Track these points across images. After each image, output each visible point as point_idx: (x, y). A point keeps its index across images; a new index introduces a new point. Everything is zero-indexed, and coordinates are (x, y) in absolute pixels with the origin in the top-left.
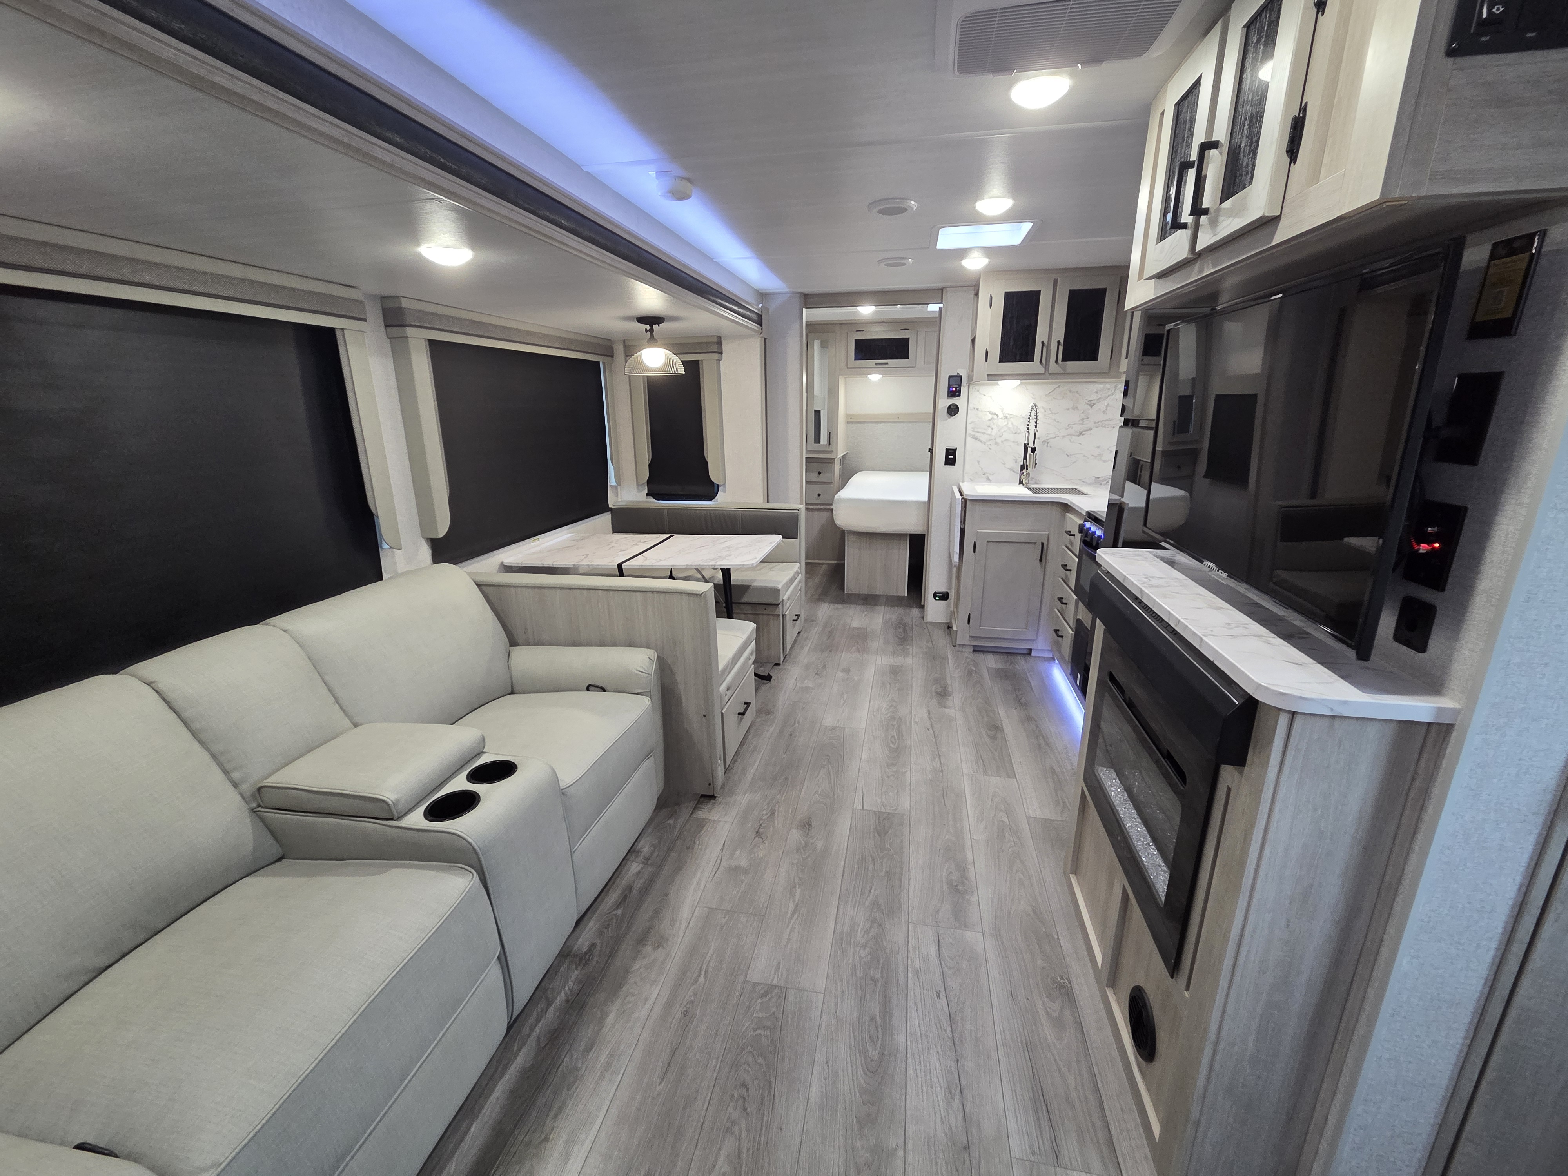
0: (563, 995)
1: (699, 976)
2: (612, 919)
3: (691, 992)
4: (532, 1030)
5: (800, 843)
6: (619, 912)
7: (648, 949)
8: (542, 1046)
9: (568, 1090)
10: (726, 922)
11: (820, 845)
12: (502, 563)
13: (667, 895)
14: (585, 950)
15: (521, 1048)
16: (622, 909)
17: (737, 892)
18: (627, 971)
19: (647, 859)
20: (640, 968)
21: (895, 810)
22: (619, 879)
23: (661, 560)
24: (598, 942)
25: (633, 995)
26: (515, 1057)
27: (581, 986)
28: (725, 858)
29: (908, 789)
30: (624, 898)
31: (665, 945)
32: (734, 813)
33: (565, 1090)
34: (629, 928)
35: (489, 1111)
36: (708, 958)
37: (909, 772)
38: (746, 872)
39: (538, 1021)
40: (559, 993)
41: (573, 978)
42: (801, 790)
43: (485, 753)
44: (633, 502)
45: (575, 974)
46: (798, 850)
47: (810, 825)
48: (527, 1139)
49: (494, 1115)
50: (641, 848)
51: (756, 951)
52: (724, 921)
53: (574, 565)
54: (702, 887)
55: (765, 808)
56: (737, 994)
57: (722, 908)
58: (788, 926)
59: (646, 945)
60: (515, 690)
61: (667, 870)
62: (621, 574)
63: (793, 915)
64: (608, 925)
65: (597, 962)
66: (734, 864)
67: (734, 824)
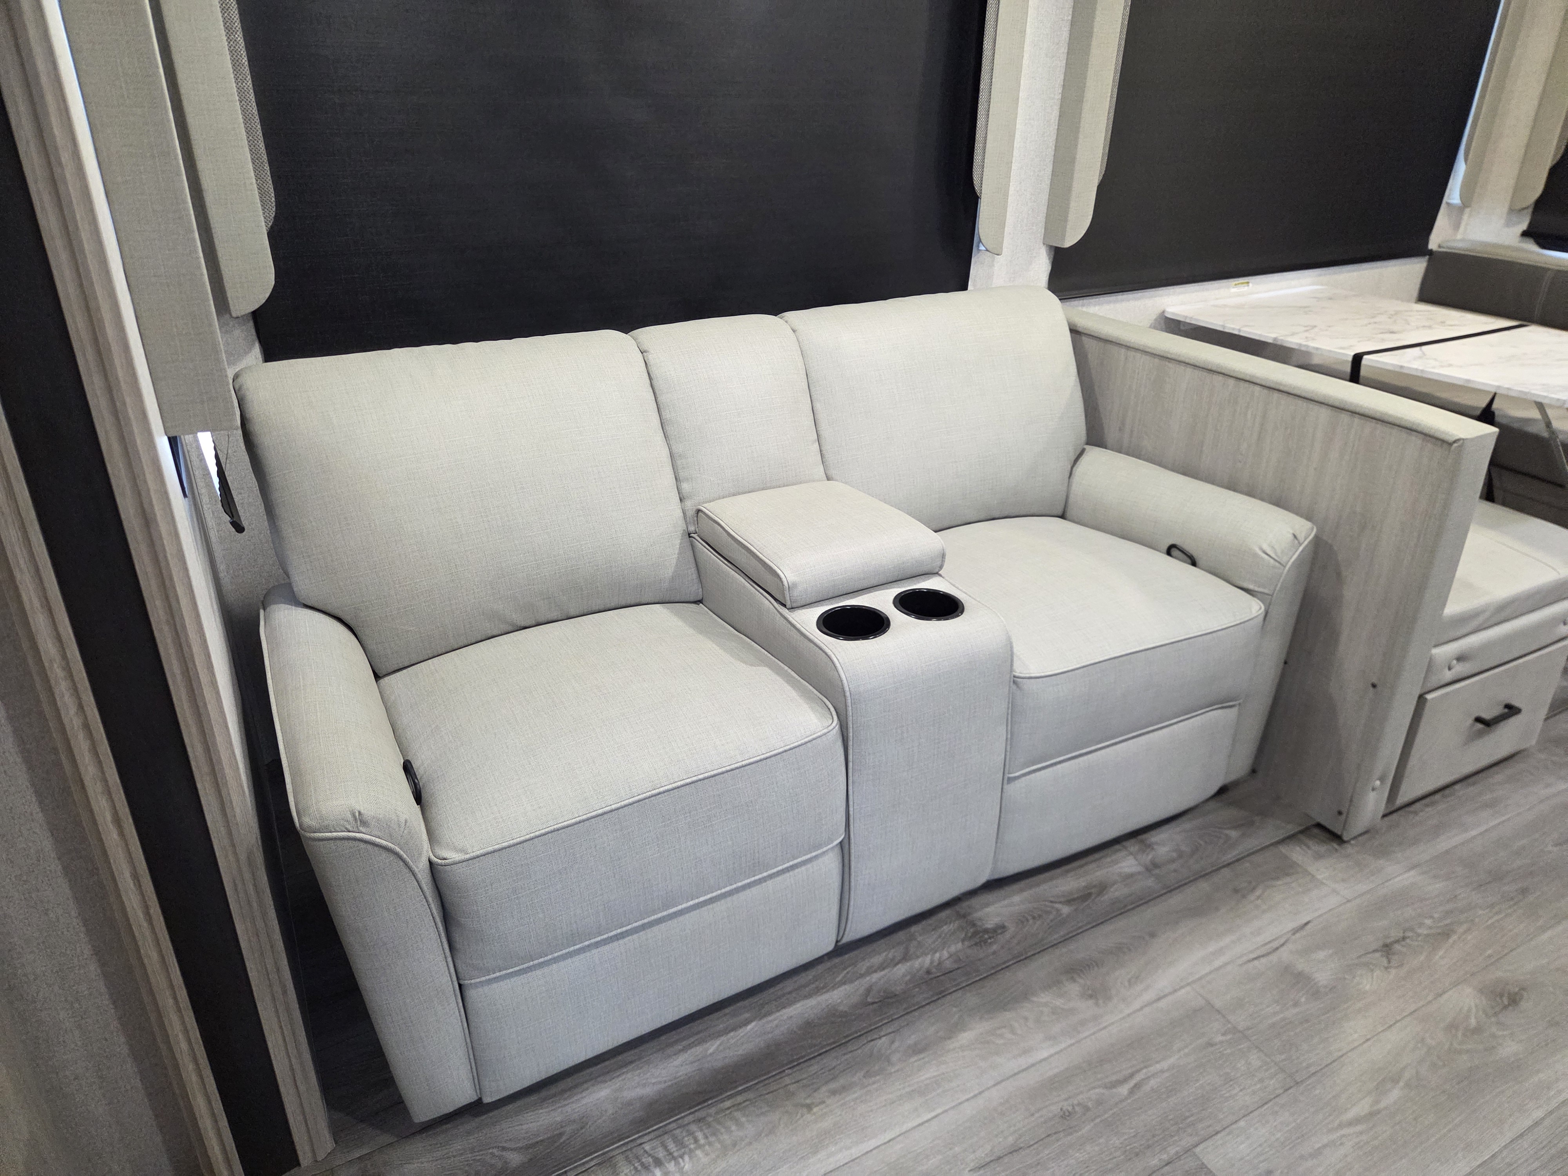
0: (927, 960)
1: (1125, 1080)
2: (1048, 913)
3: (1094, 1094)
4: (870, 971)
5: (1467, 1017)
6: (1066, 910)
7: (1073, 988)
8: (869, 1000)
9: (864, 1077)
10: (1221, 1042)
12: (1164, 312)
13: (1153, 935)
14: (989, 926)
15: (844, 983)
16: (1072, 908)
17: (1275, 1014)
18: (1025, 995)
19: (1156, 865)
20: (1046, 1005)
22: (1093, 865)
23: (1450, 365)
24: (1012, 929)
25: (1013, 1031)
26: (834, 988)
27: (956, 966)
28: (1290, 946)
30: (1085, 896)
31: (1101, 1002)
32: (1363, 887)
33: (862, 1073)
34: (1066, 940)
35: (776, 1022)
36: (1152, 1069)
38: (1316, 994)
39: (882, 967)
40: (925, 954)
41: (953, 949)
42: (1543, 929)
43: (940, 575)
44: (1486, 244)
45: (956, 947)
46: (1452, 1027)
48: (792, 1088)
49: (777, 1032)
50: (1157, 843)
51: (1242, 1123)
52: (1220, 1038)
53: (1275, 339)
54: (1217, 963)
55: (1436, 916)
56: (1165, 1157)
57: (1231, 1018)
58: (1330, 1131)
59: (1075, 981)
60: (1068, 515)
61: (1175, 901)
62: (1355, 376)
63: (1357, 1121)
64: (1040, 916)
65: (994, 953)
66: (1301, 965)
67: (1349, 905)
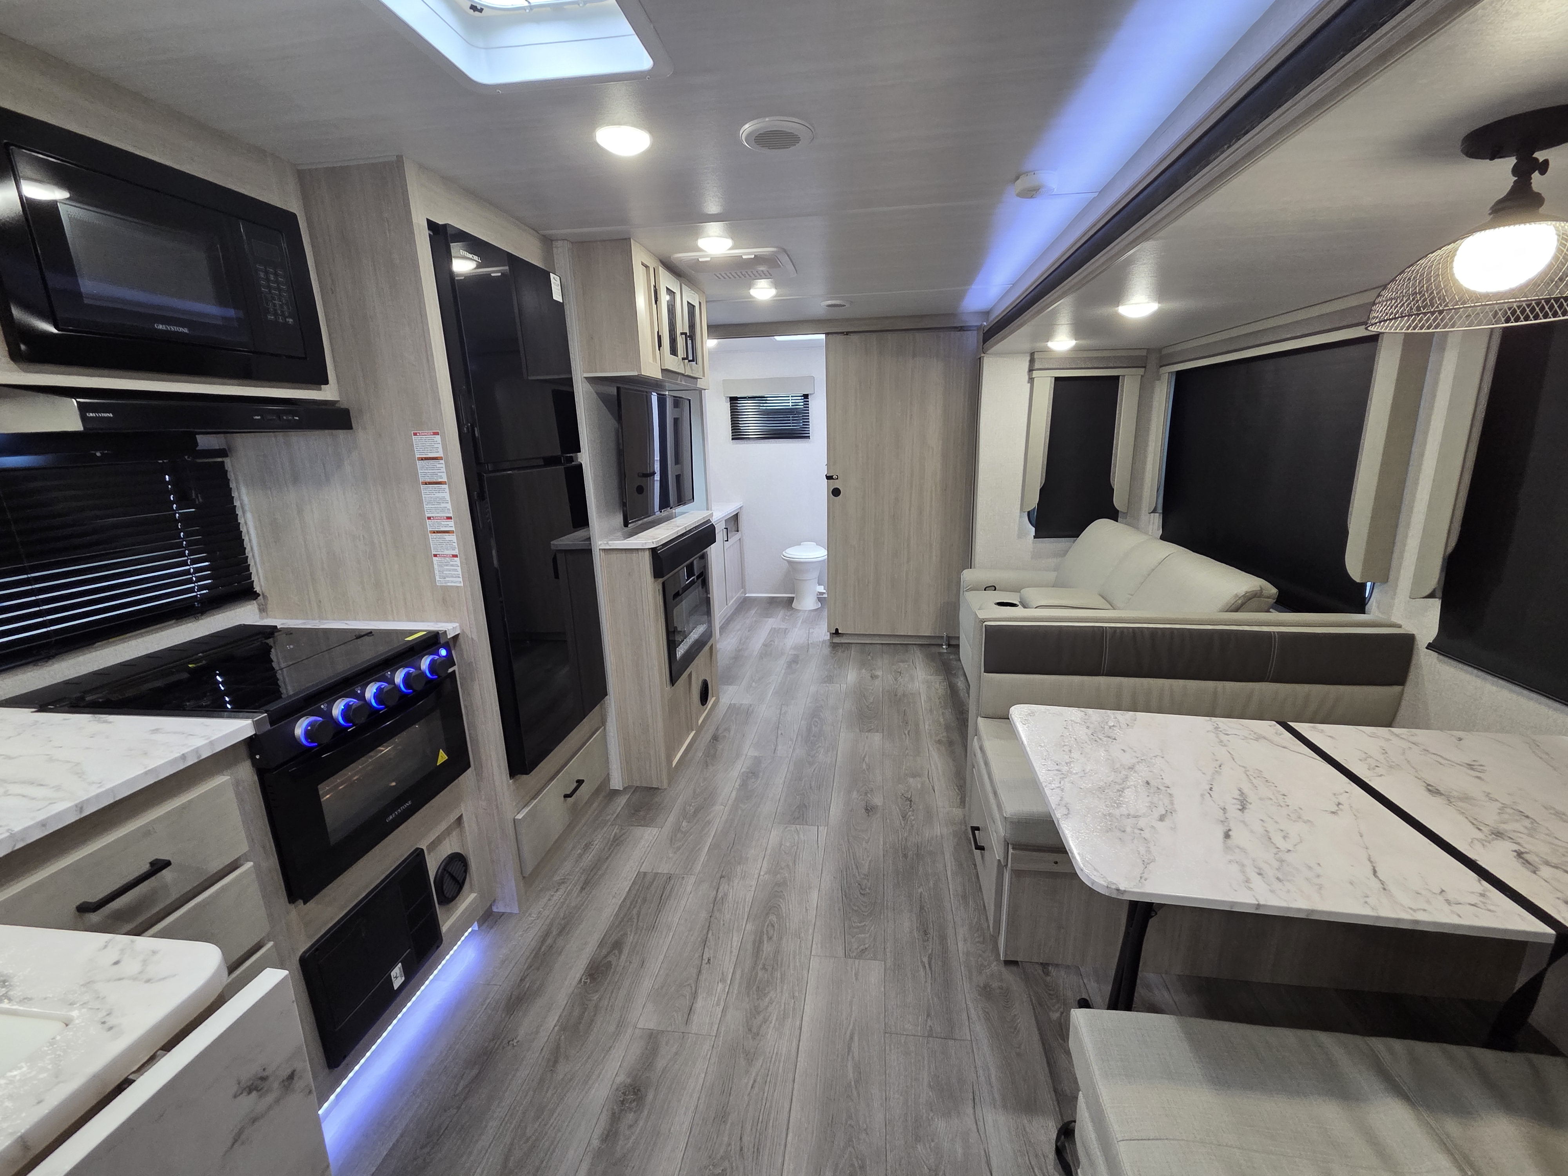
11: (855, 795)
21: (786, 827)
29: (768, 852)
37: (762, 873)
47: (867, 809)
